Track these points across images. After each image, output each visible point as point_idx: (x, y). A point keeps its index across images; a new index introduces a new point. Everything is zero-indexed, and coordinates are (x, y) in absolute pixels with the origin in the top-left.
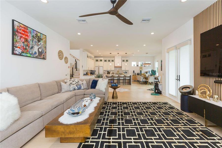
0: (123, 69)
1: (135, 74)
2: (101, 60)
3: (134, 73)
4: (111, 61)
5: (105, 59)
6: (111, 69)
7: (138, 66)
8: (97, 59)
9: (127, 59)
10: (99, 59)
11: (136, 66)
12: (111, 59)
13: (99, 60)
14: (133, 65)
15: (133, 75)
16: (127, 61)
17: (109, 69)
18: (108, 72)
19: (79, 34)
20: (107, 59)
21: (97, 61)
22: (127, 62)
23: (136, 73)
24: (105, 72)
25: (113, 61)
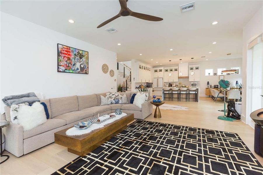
0: (191, 79)
1: (210, 87)
2: (161, 71)
3: (208, 85)
4: (169, 70)
5: (166, 68)
6: (173, 80)
7: (215, 74)
8: (156, 69)
9: (197, 66)
10: (158, 69)
11: (212, 74)
12: (173, 68)
13: (158, 71)
14: (207, 74)
15: (207, 87)
16: (197, 68)
17: (171, 81)
18: (170, 84)
19: (119, 44)
20: (169, 69)
21: (156, 71)
22: (197, 70)
23: (213, 86)
24: (165, 84)
25: (176, 70)
